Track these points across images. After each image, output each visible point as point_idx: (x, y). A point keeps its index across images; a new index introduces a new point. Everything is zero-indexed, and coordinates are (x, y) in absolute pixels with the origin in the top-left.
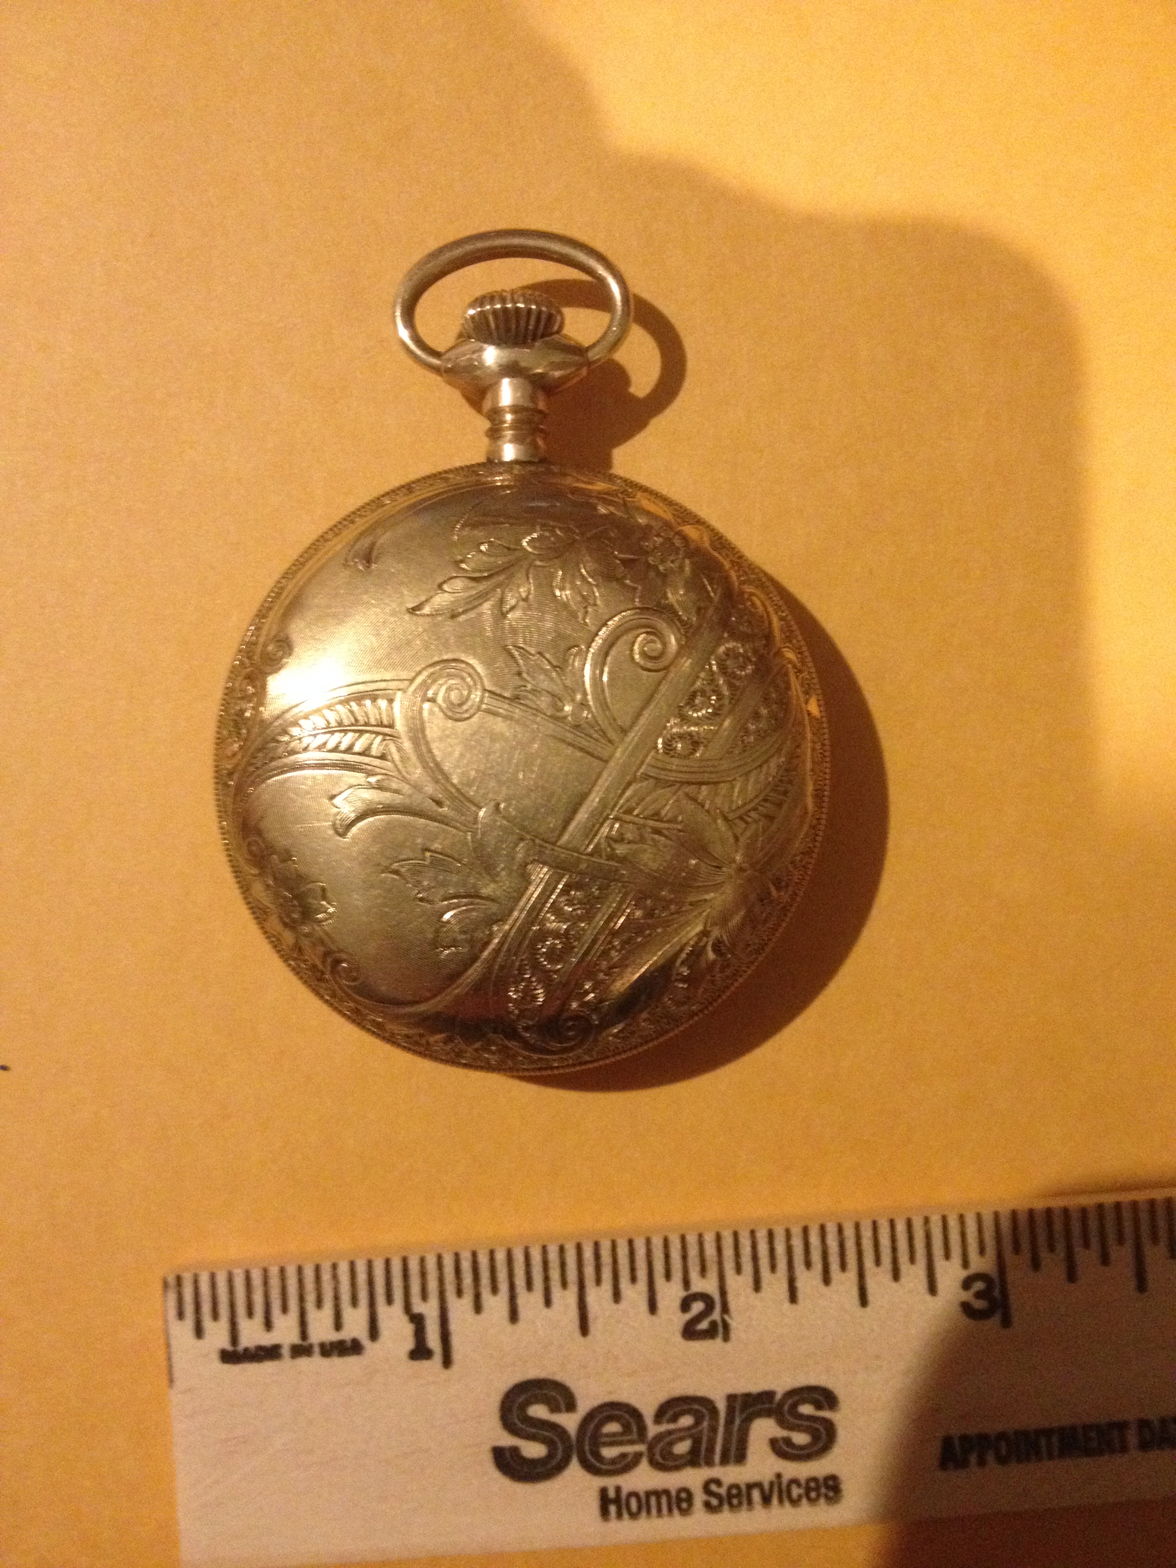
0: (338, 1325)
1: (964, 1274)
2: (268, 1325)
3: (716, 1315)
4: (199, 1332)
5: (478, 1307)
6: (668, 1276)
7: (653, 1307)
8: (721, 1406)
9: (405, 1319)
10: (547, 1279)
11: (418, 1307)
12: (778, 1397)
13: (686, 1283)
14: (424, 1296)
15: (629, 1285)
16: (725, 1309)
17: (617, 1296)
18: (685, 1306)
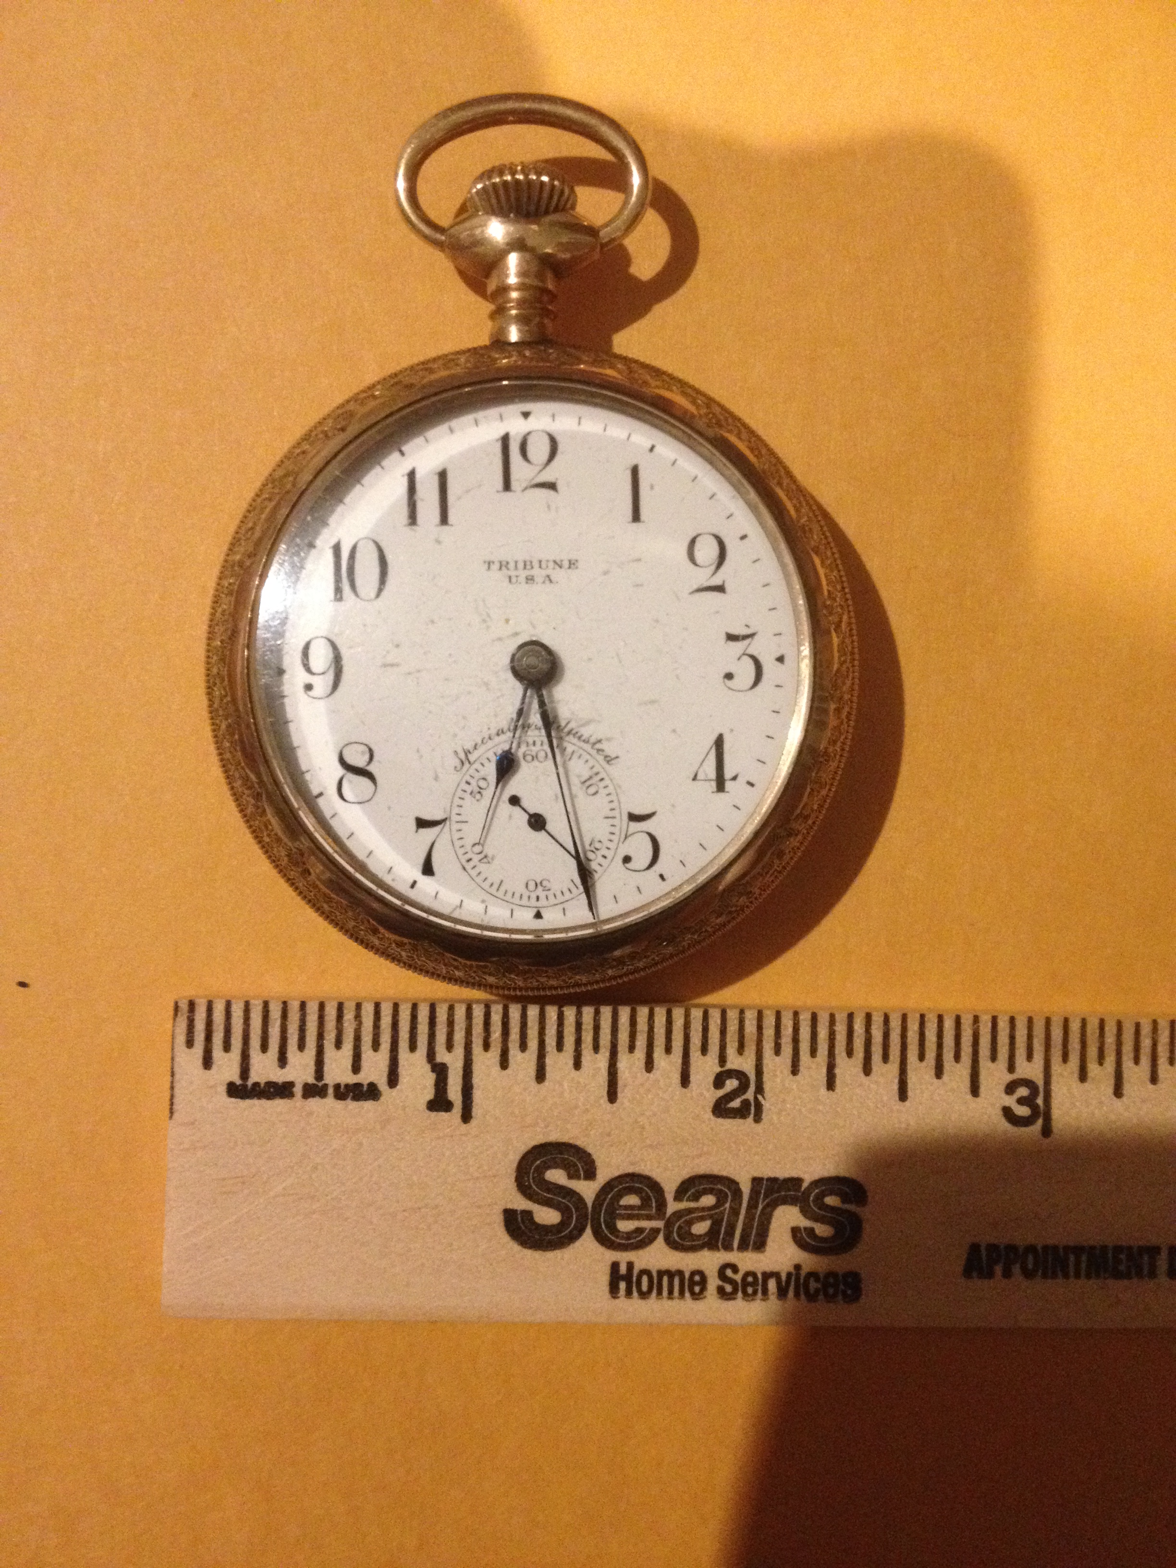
0: (356, 1068)
1: (1010, 1078)
2: (283, 1060)
3: (750, 1095)
4: (207, 1062)
5: (504, 1064)
6: (704, 1050)
7: (685, 1080)
8: (746, 1189)
9: (428, 1067)
10: (578, 1042)
11: (442, 1056)
12: (805, 1185)
13: (722, 1060)
14: (450, 1047)
15: (664, 1055)
16: (760, 1089)
17: (649, 1065)
18: (719, 1082)
